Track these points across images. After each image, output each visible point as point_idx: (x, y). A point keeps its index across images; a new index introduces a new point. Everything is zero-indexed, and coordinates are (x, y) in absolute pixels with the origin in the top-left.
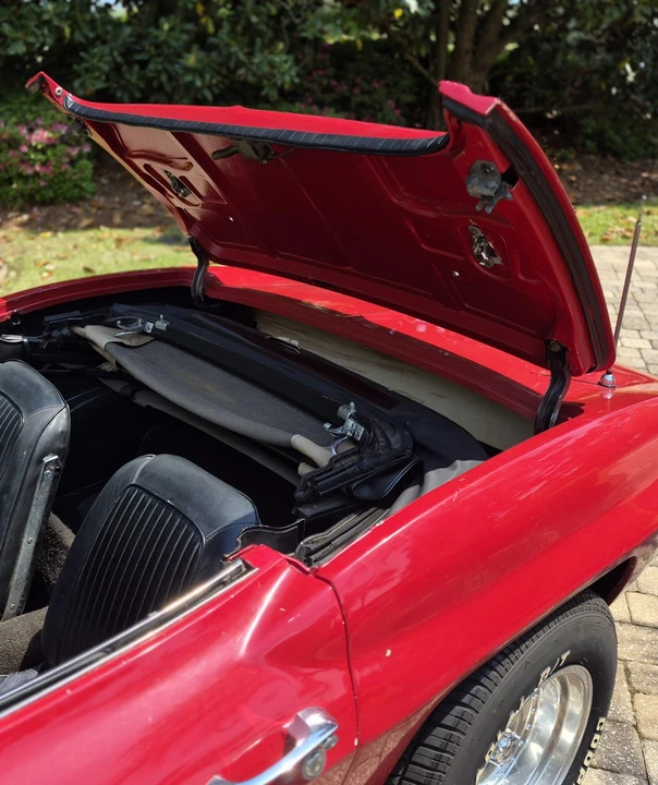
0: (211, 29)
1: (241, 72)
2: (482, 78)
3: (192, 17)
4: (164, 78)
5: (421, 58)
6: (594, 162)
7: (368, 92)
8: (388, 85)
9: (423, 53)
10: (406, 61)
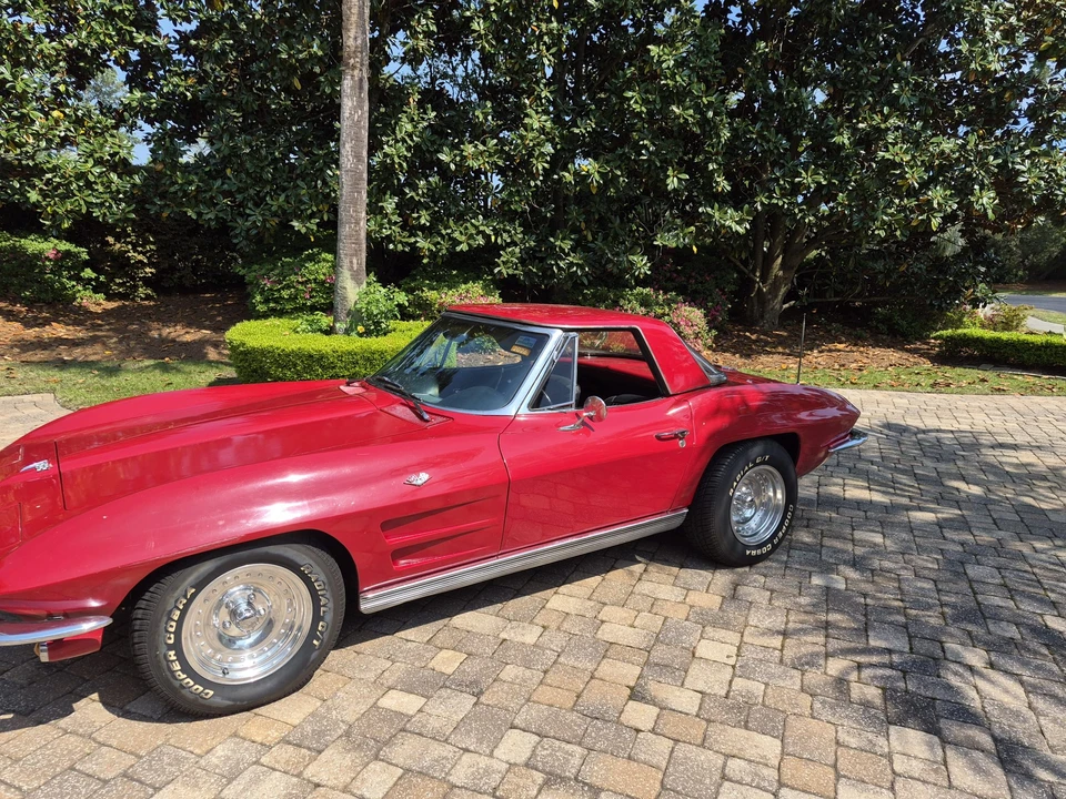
0: (590, 238)
1: (610, 266)
2: (791, 276)
3: (575, 230)
4: (555, 269)
5: (741, 260)
6: (884, 340)
7: (701, 283)
8: (716, 278)
9: (743, 257)
10: (730, 261)
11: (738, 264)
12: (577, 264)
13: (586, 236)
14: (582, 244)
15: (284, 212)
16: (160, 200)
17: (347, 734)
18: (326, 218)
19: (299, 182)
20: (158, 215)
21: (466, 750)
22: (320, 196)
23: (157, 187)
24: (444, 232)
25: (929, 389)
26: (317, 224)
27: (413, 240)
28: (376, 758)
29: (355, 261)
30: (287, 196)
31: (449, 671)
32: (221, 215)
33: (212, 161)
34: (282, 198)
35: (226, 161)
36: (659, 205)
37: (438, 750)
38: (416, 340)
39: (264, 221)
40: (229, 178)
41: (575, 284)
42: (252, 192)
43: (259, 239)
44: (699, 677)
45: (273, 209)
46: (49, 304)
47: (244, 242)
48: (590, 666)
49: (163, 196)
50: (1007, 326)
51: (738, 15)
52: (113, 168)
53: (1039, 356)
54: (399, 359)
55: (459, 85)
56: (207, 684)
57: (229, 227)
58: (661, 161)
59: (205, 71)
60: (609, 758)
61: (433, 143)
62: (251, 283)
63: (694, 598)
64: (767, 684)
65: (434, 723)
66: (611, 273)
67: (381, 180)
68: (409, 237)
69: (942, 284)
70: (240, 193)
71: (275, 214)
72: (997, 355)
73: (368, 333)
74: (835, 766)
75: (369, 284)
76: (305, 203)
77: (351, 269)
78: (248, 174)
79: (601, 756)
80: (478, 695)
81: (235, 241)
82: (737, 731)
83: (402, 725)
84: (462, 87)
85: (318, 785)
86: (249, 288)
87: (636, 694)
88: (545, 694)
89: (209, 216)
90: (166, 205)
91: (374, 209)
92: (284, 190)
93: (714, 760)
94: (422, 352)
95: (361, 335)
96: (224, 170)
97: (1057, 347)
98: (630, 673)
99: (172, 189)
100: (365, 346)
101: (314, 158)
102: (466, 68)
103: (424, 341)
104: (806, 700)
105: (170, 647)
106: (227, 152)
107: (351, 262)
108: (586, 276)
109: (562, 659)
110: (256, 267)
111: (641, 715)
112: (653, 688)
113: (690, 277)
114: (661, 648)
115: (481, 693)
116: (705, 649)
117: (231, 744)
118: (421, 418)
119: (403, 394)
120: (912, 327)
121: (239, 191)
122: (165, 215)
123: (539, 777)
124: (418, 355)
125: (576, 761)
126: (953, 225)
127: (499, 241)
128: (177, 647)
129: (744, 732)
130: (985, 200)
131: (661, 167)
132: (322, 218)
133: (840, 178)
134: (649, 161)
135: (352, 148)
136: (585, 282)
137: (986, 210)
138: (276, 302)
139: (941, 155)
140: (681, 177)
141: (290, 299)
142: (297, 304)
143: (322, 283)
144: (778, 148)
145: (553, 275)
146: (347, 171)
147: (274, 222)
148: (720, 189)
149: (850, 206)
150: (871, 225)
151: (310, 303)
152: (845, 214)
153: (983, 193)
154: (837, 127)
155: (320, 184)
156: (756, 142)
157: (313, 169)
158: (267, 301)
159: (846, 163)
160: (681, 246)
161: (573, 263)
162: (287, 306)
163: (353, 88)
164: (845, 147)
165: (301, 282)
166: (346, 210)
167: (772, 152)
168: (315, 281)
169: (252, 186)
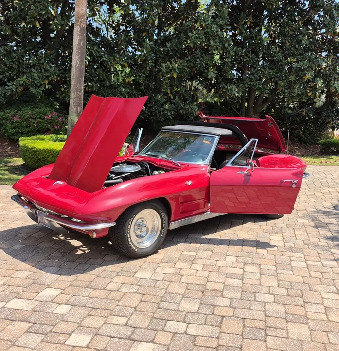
0: (172, 98)
1: (182, 111)
2: (257, 115)
3: (166, 94)
4: (157, 112)
5: (237, 109)
9: (238, 107)
11: (236, 110)
12: (168, 110)
13: (170, 97)
14: (169, 100)
15: (26, 84)
18: (47, 87)
19: (32, 70)
22: (44, 77)
25: (320, 164)
29: (79, 109)
30: (27, 77)
34: (25, 78)
37: (209, 261)
39: (16, 88)
41: (166, 119)
45: (21, 82)
58: (206, 65)
60: (259, 259)
63: (263, 227)
71: (21, 86)
74: (319, 257)
76: (36, 80)
77: (77, 112)
79: (256, 259)
82: (290, 253)
98: (254, 244)
105: (128, 233)
107: (77, 109)
116: (272, 238)
120: (308, 139)
125: (250, 260)
126: (323, 94)
128: (130, 234)
129: (292, 253)
130: (336, 85)
132: (45, 87)
133: (279, 74)
134: (200, 64)
135: (79, 58)
136: (171, 119)
137: (336, 89)
138: (19, 129)
139: (319, 65)
140: (214, 71)
141: (27, 127)
142: (31, 129)
143: (44, 119)
144: (253, 60)
145: (155, 115)
146: (76, 68)
147: (21, 89)
148: (229, 77)
149: (284, 86)
150: (293, 94)
151: (37, 129)
152: (282, 90)
153: (335, 83)
154: (277, 52)
155: (43, 71)
156: (244, 57)
157: (39, 63)
158: (14, 128)
159: (281, 67)
160: (213, 102)
161: (166, 109)
162: (26, 130)
163: (80, 31)
164: (281, 61)
165: (33, 119)
166: (75, 85)
167: (250, 62)
168: (40, 118)
169: (7, 71)
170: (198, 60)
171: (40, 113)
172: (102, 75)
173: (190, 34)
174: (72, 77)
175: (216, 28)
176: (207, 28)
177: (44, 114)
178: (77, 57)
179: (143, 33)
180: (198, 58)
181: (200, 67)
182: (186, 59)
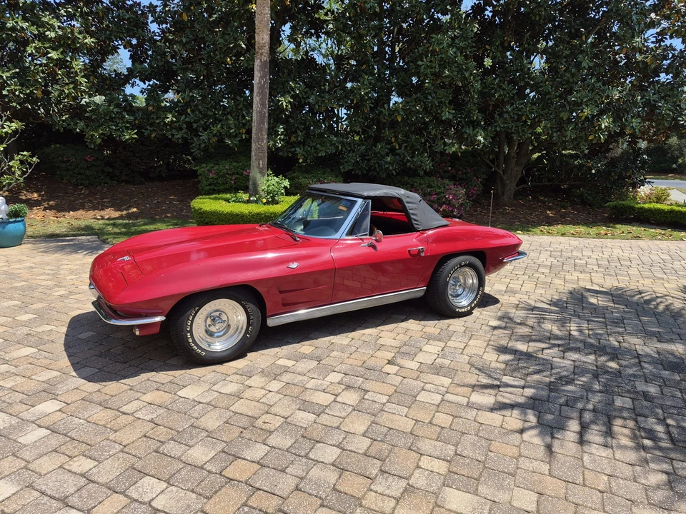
0: (397, 147)
1: (409, 164)
2: (521, 169)
3: (390, 143)
4: (377, 166)
5: (490, 160)
6: (579, 208)
7: (466, 174)
8: (474, 171)
9: (491, 158)
10: (484, 160)
11: (488, 162)
12: (389, 163)
13: (395, 146)
14: (392, 151)
15: (220, 134)
16: (150, 127)
17: (262, 372)
18: (244, 137)
19: (229, 117)
20: (149, 136)
21: (312, 378)
22: (241, 125)
23: (148, 119)
24: (311, 145)
26: (239, 141)
27: (293, 150)
28: (275, 379)
29: (261, 163)
30: (222, 125)
31: (307, 353)
32: (185, 136)
33: (180, 105)
34: (219, 126)
35: (187, 105)
36: (439, 127)
37: (300, 378)
38: (292, 205)
39: (209, 139)
40: (189, 114)
41: (388, 175)
42: (202, 122)
43: (206, 150)
44: (421, 357)
45: (214, 132)
46: (86, 186)
47: (198, 151)
48: (371, 353)
49: (151, 125)
50: (659, 200)
51: (490, 12)
52: (125, 109)
53: (666, 217)
54: (283, 216)
55: (323, 54)
56: (203, 349)
57: (189, 143)
58: (439, 102)
59: (175, 52)
60: (374, 382)
61: (306, 93)
62: (201, 175)
63: (427, 329)
64: (452, 361)
65: (299, 369)
66: (410, 168)
67: (276, 115)
68: (291, 148)
69: (613, 174)
70: (195, 123)
71: (215, 135)
72: (642, 217)
73: (268, 203)
75: (268, 175)
76: (232, 129)
77: (259, 168)
78: (200, 112)
79: (371, 381)
80: (319, 361)
81: (192, 151)
82: (433, 376)
83: (286, 370)
84: (324, 56)
85: (250, 387)
86: (200, 178)
87: (389, 362)
88: (350, 361)
89: (178, 136)
90: (154, 130)
91: (272, 132)
92: (220, 121)
93: (419, 384)
94: (295, 211)
95: (264, 204)
96: (186, 109)
97: (676, 212)
98: (390, 356)
99: (158, 121)
100: (266, 210)
101: (237, 103)
102: (327, 44)
103: (298, 205)
104: (469, 366)
105: (188, 332)
106: (188, 99)
107: (259, 163)
108: (395, 170)
109: (359, 350)
110: (204, 165)
111: (392, 369)
112: (399, 361)
113: (459, 170)
114: (405, 347)
115: (321, 360)
116: (426, 348)
117: (213, 374)
118: (295, 240)
119: (287, 229)
121: (195, 122)
122: (153, 136)
123: (343, 387)
124: (293, 213)
125: (360, 382)
127: (344, 149)
128: (191, 332)
129: (437, 376)
130: (634, 124)
131: (439, 106)
132: (242, 137)
133: (546, 111)
134: (431, 102)
135: (260, 99)
136: (395, 174)
137: (634, 130)
138: (215, 186)
139: (608, 97)
140: (450, 111)
141: (223, 184)
142: (228, 186)
143: (242, 174)
144: (509, 94)
145: (375, 169)
146: (257, 112)
147: (215, 139)
148: (475, 118)
149: (552, 128)
150: (564, 139)
151: (234, 186)
152: (548, 133)
153: (633, 120)
154: (544, 80)
155: (240, 118)
156: (496, 90)
157: (236, 109)
158: (210, 185)
159: (549, 102)
160: (451, 152)
161: (386, 162)
162: (222, 187)
163: (261, 67)
164: (549, 93)
165: (230, 175)
166: (257, 134)
167: (505, 96)
168: (238, 174)
169: (202, 119)
170: (430, 97)
171: (238, 167)
172: (310, 122)
173: (420, 63)
174: (253, 125)
175: (455, 53)
176: (442, 54)
177: (243, 170)
178: (258, 98)
179: (362, 66)
180: (430, 94)
181: (432, 105)
182: (414, 96)
